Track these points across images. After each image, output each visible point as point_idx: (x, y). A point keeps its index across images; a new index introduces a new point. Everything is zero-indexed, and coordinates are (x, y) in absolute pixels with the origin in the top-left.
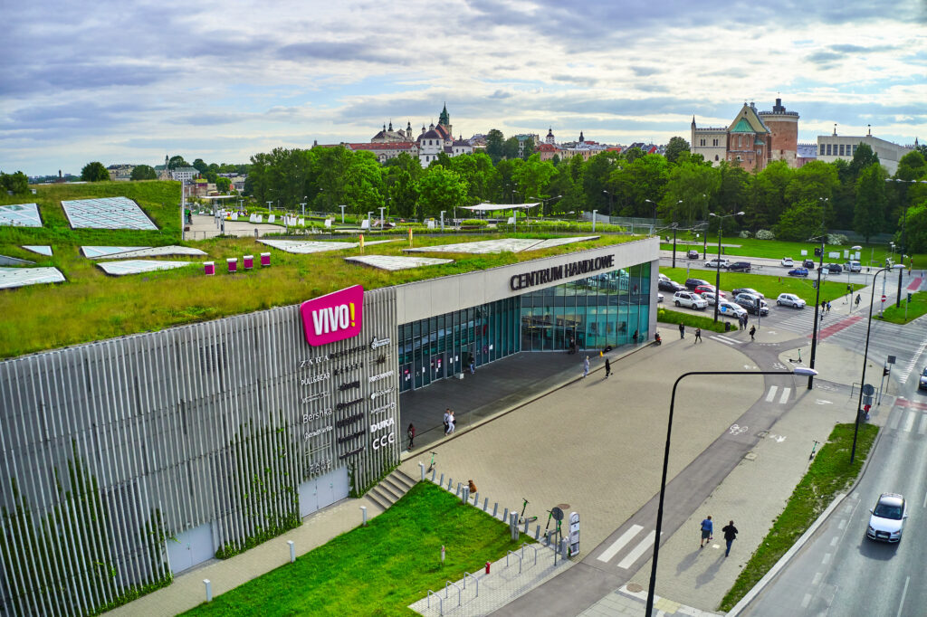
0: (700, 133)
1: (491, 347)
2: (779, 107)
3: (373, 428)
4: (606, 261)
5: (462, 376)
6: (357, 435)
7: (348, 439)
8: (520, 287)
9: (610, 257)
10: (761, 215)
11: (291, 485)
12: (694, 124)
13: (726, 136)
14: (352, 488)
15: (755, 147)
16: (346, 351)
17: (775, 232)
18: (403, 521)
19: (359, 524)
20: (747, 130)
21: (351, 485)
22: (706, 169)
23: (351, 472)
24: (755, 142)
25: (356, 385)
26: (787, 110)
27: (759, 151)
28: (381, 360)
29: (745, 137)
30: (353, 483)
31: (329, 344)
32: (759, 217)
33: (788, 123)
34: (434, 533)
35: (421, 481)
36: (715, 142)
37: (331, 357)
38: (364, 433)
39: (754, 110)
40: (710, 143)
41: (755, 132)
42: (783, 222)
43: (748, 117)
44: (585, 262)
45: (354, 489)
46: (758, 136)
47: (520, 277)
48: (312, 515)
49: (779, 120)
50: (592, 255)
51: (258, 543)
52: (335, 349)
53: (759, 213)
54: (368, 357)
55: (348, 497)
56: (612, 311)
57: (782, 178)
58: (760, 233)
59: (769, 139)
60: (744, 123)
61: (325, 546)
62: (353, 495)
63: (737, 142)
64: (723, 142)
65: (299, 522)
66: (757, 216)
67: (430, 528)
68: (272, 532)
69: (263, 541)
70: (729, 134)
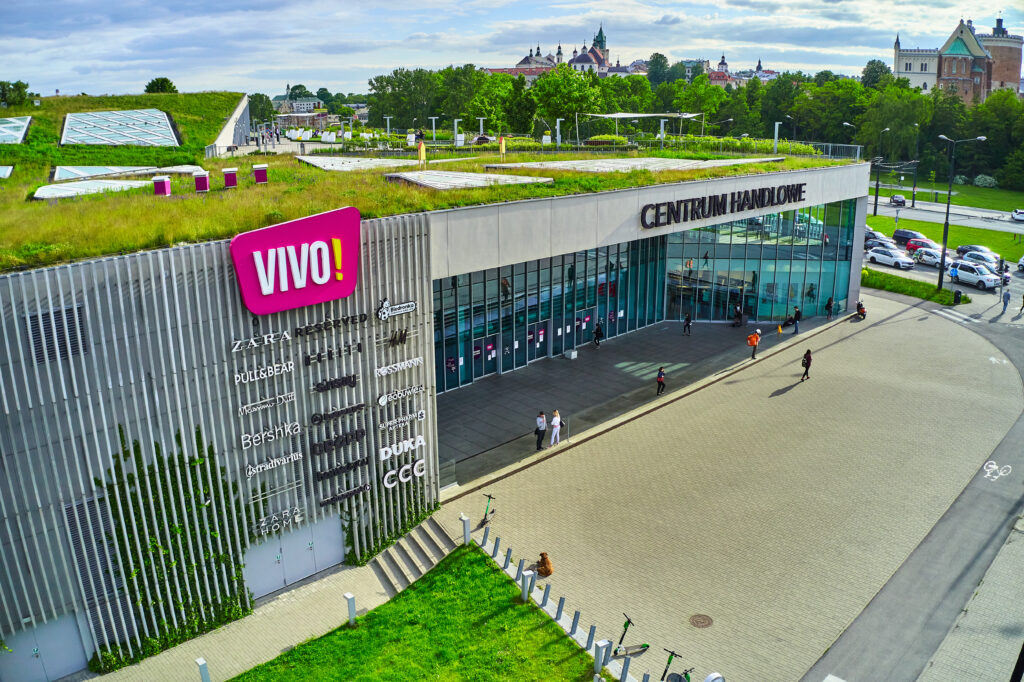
0: (906, 55)
1: (621, 314)
2: (999, 30)
3: (385, 454)
4: (794, 192)
5: (574, 355)
6: (351, 467)
7: (335, 473)
8: (657, 224)
9: (800, 186)
10: (982, 156)
11: (226, 552)
12: (897, 43)
13: (936, 60)
14: (348, 550)
15: (973, 74)
16: (327, 324)
17: (998, 178)
18: (408, 629)
19: (343, 622)
20: (962, 52)
21: (347, 545)
22: (916, 97)
23: (346, 524)
24: (973, 67)
25: (349, 381)
26: (1010, 33)
27: (977, 80)
28: (399, 339)
29: (960, 61)
30: (350, 541)
31: (292, 311)
32: (978, 159)
33: (1010, 48)
34: (456, 664)
35: (463, 546)
36: (924, 67)
37: (297, 333)
38: (366, 461)
39: (972, 30)
40: (916, 67)
41: (972, 55)
42: (1010, 166)
43: (964, 37)
44: (763, 191)
45: (353, 551)
46: (977, 61)
47: (657, 207)
48: (273, 595)
49: (1000, 44)
50: (775, 182)
51: (165, 647)
52: (307, 319)
53: (979, 153)
54: (374, 334)
55: (343, 563)
56: (798, 267)
57: (1010, 110)
58: (980, 179)
59: (989, 65)
60: (959, 42)
61: (272, 663)
62: (350, 561)
63: (950, 67)
64: (933, 67)
65: (245, 609)
66: (976, 157)
67: (451, 652)
68: (193, 628)
69: (175, 642)
70: (940, 57)
